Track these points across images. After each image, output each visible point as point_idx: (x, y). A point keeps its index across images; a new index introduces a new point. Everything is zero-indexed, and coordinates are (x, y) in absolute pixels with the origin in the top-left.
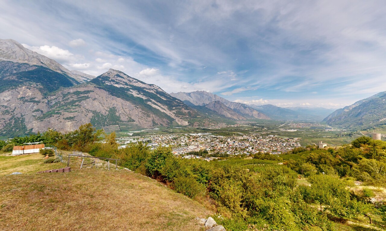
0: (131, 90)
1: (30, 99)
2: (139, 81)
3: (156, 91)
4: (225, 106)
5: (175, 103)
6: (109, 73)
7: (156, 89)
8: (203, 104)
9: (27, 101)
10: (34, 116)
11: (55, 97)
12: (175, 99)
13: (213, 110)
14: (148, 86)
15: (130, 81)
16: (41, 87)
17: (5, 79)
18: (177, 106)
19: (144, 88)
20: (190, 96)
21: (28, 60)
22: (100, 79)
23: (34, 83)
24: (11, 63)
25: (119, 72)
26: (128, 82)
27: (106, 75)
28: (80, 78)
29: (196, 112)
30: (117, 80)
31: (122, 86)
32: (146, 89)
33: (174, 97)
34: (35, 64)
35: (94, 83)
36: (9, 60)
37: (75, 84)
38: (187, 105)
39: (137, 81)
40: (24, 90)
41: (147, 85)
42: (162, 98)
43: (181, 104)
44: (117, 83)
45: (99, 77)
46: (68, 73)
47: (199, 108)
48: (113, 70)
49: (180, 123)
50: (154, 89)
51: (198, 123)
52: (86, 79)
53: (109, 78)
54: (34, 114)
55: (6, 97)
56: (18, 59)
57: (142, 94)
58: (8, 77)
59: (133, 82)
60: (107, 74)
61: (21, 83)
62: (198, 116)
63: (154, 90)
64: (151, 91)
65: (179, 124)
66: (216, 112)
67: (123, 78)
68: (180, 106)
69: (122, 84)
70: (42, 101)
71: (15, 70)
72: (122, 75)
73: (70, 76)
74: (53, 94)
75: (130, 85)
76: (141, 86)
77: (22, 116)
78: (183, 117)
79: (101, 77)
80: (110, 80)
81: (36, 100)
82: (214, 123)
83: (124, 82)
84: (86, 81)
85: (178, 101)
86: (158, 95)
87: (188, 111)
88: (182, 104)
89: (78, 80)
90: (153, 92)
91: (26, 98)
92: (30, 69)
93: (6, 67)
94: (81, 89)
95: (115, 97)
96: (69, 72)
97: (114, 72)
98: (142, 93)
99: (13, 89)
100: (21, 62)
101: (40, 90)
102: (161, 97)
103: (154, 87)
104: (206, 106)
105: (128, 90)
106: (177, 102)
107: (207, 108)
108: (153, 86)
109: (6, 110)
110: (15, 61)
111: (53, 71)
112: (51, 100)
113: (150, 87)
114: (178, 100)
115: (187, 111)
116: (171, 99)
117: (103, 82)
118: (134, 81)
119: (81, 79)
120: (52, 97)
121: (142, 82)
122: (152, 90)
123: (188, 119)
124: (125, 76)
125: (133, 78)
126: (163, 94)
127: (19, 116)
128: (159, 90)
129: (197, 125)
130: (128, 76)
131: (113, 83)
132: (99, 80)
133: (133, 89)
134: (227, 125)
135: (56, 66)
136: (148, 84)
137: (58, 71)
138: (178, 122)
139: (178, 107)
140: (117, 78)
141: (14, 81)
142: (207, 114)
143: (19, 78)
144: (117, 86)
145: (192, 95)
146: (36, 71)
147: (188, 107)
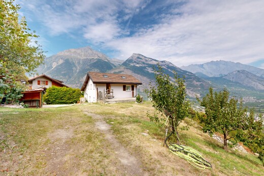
0: (147, 68)
2: (153, 60)
3: (167, 66)
4: (255, 76)
5: (185, 76)
7: (167, 64)
8: (219, 75)
12: (185, 72)
13: (234, 81)
15: (146, 61)
18: (188, 78)
19: (157, 65)
20: (203, 68)
21: (94, 56)
23: (96, 69)
25: (139, 55)
31: (141, 65)
33: (184, 70)
34: (96, 58)
35: (124, 65)
36: (87, 58)
37: (114, 67)
38: (200, 77)
41: (159, 62)
44: (138, 64)
45: (127, 61)
47: (215, 79)
52: (119, 63)
53: (133, 60)
58: (86, 67)
59: (148, 61)
63: (165, 65)
64: (163, 67)
66: (239, 83)
67: (141, 59)
68: (191, 78)
71: (89, 63)
72: (141, 57)
73: (111, 62)
75: (147, 64)
78: (194, 89)
80: (133, 62)
83: (142, 62)
85: (189, 74)
86: (169, 70)
87: (200, 83)
88: (193, 77)
90: (165, 67)
93: (86, 62)
94: (117, 71)
95: (136, 74)
96: (111, 60)
97: (136, 55)
98: (155, 69)
100: (91, 58)
102: (172, 71)
103: (165, 63)
104: (224, 77)
105: (145, 68)
107: (225, 79)
111: (104, 61)
113: (162, 64)
114: (189, 72)
115: (198, 83)
116: (181, 72)
117: (129, 63)
118: (150, 60)
119: (116, 64)
121: (155, 60)
123: (201, 92)
124: (143, 57)
125: (149, 58)
126: (174, 68)
128: (170, 65)
130: (145, 57)
131: (135, 64)
132: (127, 63)
134: (258, 100)
135: (105, 58)
136: (161, 61)
137: (106, 61)
140: (138, 60)
143: (91, 67)
144: (137, 65)
145: (205, 66)
146: (97, 62)
147: (200, 79)
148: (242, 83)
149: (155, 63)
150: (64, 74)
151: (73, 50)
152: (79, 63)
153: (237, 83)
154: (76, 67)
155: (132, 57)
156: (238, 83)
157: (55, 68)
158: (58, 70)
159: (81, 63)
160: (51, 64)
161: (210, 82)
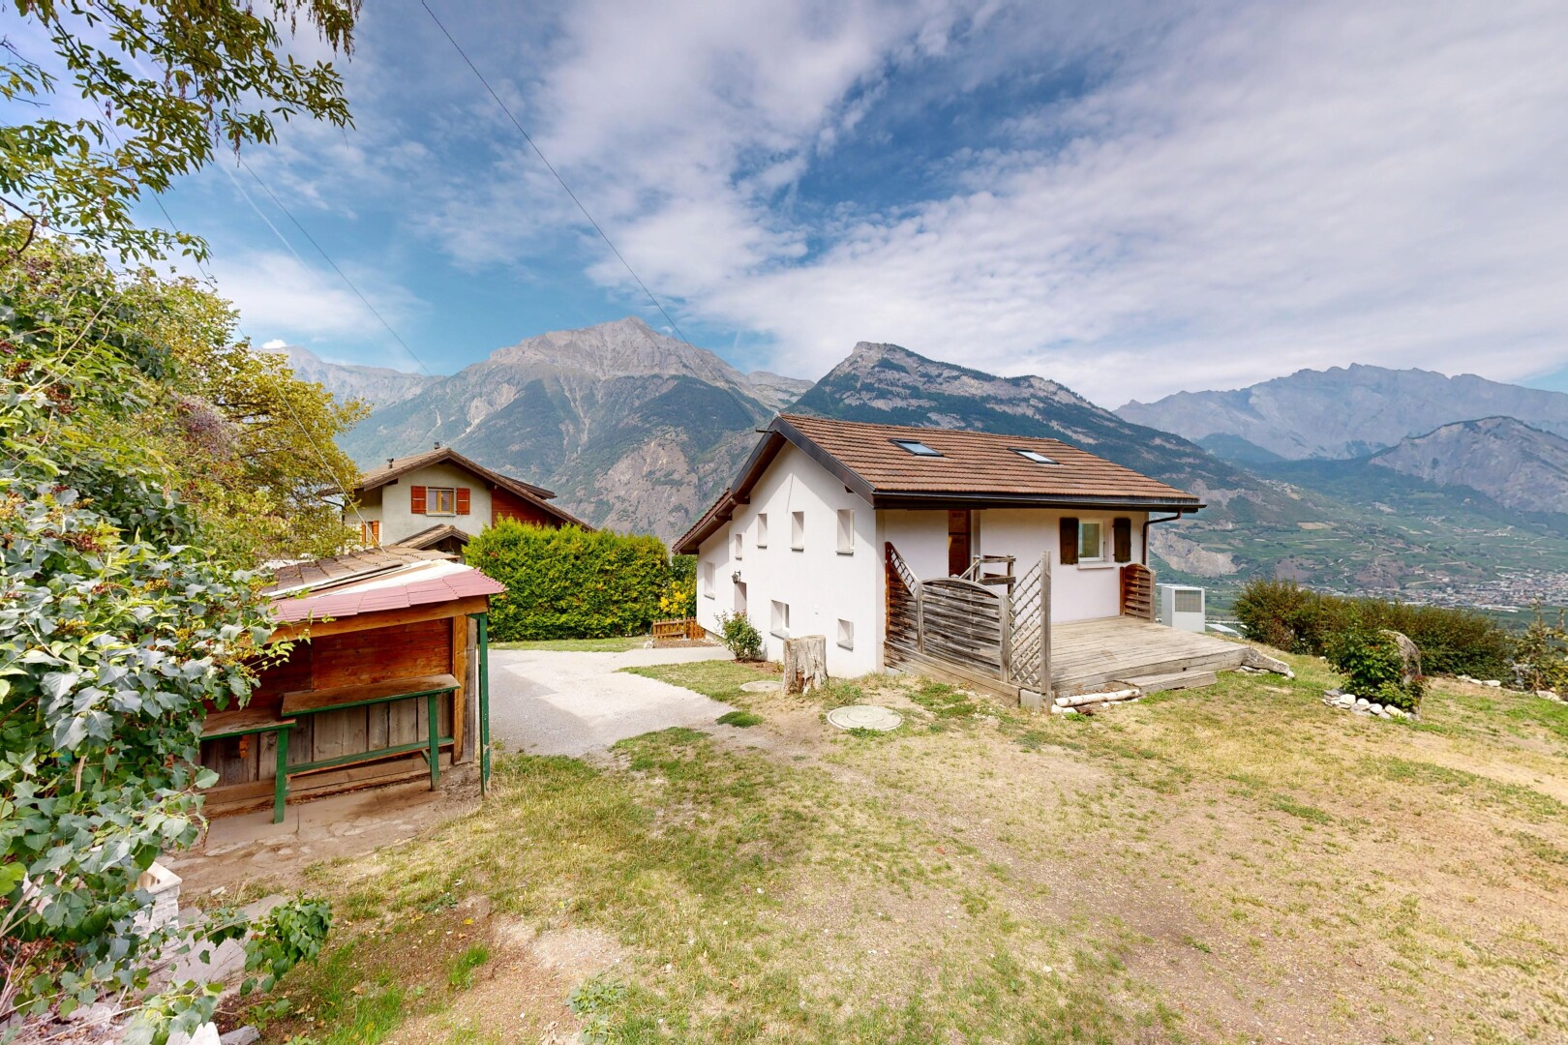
0: (934, 416)
1: (665, 476)
2: (965, 372)
3: (1041, 405)
5: (1146, 455)
6: (856, 362)
7: (1042, 394)
8: (1348, 447)
9: (658, 482)
10: (672, 525)
11: (712, 465)
12: (1144, 434)
13: (1441, 482)
14: (1007, 386)
15: (929, 379)
16: (684, 437)
17: (622, 425)
19: (988, 398)
20: (1251, 410)
21: (660, 365)
22: (828, 389)
23: (672, 429)
24: (632, 380)
25: (890, 350)
26: (920, 385)
27: (847, 369)
28: (771, 394)
29: (1295, 496)
30: (880, 381)
31: (899, 403)
32: (997, 404)
33: (1140, 424)
34: (673, 372)
35: (809, 405)
36: (626, 374)
37: (757, 417)
38: (1229, 464)
39: (955, 373)
40: (654, 452)
41: (998, 383)
42: (1075, 436)
43: (1185, 460)
44: (882, 395)
45: (824, 381)
46: (741, 384)
47: (1319, 472)
48: (869, 344)
49: (1175, 559)
50: (1034, 396)
51: (1308, 563)
52: (786, 397)
53: (855, 378)
54: (672, 520)
55: (623, 473)
56: (641, 368)
57: (977, 429)
58: (626, 421)
59: (940, 380)
60: (847, 364)
61: (648, 431)
62: (1309, 526)
63: (1033, 402)
64: (1020, 410)
65: (1175, 567)
66: (1475, 494)
67: (901, 369)
68: (1178, 468)
69: (898, 395)
70: (686, 480)
71: (638, 398)
72: (898, 358)
73: (746, 392)
74: (709, 456)
75: (930, 396)
76: (973, 391)
77: (650, 523)
78: (1196, 526)
79: (831, 379)
80: (859, 385)
81: (676, 476)
82: (1451, 570)
83: (905, 386)
84: (788, 402)
85: (1168, 446)
86: (1055, 425)
87: (1232, 494)
88: (1191, 460)
89: (766, 403)
90: (1030, 412)
91: (658, 474)
92: (665, 390)
93: (622, 393)
96: (744, 381)
97: (871, 352)
98: (978, 424)
99: (634, 450)
100: (647, 373)
101: (684, 448)
102: (1069, 433)
103: (1032, 390)
104: (1377, 461)
105: (920, 415)
106: (1160, 449)
107: (1381, 471)
108: (1031, 386)
109: (622, 508)
110: (637, 375)
111: (710, 386)
112: (705, 476)
113: (1013, 391)
114: (1165, 436)
115: (1222, 496)
116: (1123, 437)
117: (837, 396)
118: (946, 373)
119: (771, 400)
120: (707, 467)
121: (978, 376)
122: (1022, 404)
123: (1236, 542)
124: (910, 362)
125: (942, 364)
126: (1079, 414)
127: (644, 524)
128: (1062, 398)
129: (1307, 574)
130: (923, 360)
131: (868, 396)
132: (825, 392)
133: (940, 411)
135: (715, 369)
136: (1007, 380)
137: (718, 384)
138: (1166, 558)
139: (1168, 475)
140: (882, 376)
141: (635, 428)
142: (1385, 508)
143: (645, 419)
144: (880, 404)
145: (1262, 402)
146: (676, 392)
147: (1230, 471)
148: (1491, 490)
149: (973, 388)
150: (521, 453)
151: (561, 339)
152: (589, 400)
153: (1460, 496)
154: (575, 420)
155: (852, 361)
156: (1468, 491)
157: (479, 427)
158: (492, 434)
159: (599, 396)
160: (463, 410)
161: (1292, 492)
